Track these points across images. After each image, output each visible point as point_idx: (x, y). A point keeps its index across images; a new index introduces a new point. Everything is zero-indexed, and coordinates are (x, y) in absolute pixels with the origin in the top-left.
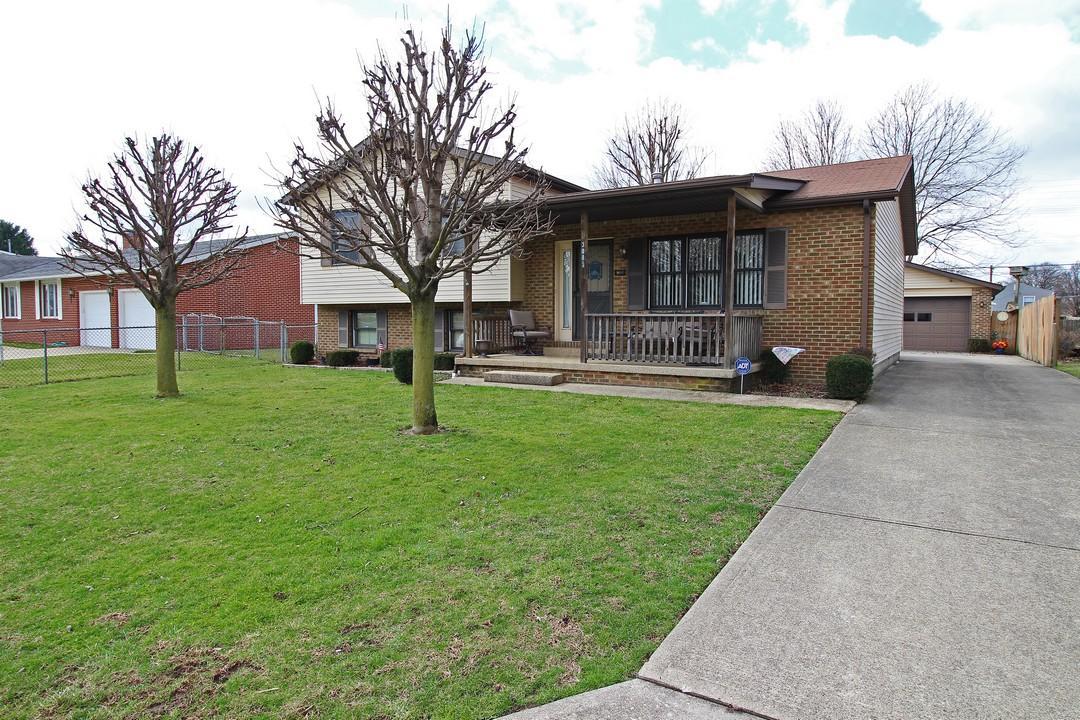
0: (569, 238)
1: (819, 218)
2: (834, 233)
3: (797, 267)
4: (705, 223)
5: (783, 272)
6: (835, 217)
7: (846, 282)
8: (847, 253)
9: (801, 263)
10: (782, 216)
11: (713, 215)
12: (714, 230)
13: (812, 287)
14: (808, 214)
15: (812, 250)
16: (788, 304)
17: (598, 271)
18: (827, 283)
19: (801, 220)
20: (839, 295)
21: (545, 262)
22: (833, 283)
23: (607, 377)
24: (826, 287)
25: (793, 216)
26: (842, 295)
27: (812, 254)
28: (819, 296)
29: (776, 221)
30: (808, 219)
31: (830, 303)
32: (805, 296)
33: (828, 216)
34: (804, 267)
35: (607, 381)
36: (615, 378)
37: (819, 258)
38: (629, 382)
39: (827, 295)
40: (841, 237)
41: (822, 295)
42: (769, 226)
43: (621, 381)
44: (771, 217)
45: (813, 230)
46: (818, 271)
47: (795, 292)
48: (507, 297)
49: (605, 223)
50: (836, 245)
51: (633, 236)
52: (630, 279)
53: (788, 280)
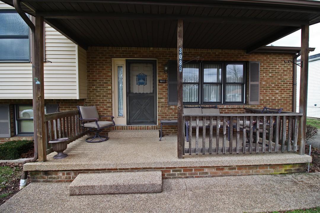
0: (124, 57)
1: (274, 58)
2: (280, 67)
3: (264, 83)
4: (216, 55)
5: (258, 85)
6: (280, 59)
7: (286, 92)
8: (285, 77)
9: (265, 81)
10: (256, 56)
11: (220, 51)
12: (221, 59)
13: (271, 94)
14: (268, 56)
15: (270, 75)
16: (260, 102)
17: (144, 80)
18: (277, 91)
19: (265, 58)
20: (283, 98)
21: (105, 72)
22: (280, 92)
23: (206, 170)
24: (277, 94)
25: (262, 56)
26: (284, 98)
27: (270, 77)
28: (274, 98)
29: (253, 58)
30: (269, 58)
31: (279, 102)
32: (268, 98)
33: (277, 58)
34: (267, 83)
35: (206, 173)
36: (214, 170)
37: (274, 79)
38: (227, 172)
39: (277, 98)
40: (283, 69)
41: (275, 98)
42: (250, 60)
43: (220, 172)
44: (251, 55)
45: (271, 65)
46: (273, 85)
47: (263, 96)
48: (76, 96)
49: (151, 48)
50: (281, 73)
51: (171, 59)
52: (170, 86)
53: (260, 89)
